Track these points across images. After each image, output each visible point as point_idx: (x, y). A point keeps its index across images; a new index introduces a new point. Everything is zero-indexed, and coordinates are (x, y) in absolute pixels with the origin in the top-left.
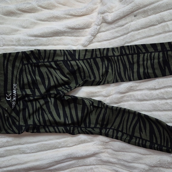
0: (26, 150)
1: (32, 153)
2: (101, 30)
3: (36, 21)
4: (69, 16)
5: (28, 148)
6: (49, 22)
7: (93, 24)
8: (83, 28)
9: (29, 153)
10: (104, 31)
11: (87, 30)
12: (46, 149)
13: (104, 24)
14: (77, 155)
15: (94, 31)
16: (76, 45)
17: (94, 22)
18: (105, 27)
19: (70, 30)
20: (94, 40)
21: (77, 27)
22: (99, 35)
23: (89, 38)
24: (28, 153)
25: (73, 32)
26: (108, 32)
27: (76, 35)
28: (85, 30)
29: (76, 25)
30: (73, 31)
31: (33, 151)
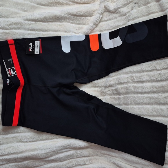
0: (23, 138)
1: (29, 142)
2: (103, 19)
4: (70, 2)
5: (25, 137)
6: (50, 7)
8: (85, 16)
9: (27, 142)
10: (106, 21)
11: (89, 18)
12: (44, 139)
14: (75, 146)
15: (96, 19)
16: (77, 33)
17: (96, 10)
18: (107, 16)
19: (72, 16)
20: (95, 29)
21: (79, 14)
22: (101, 24)
23: (91, 27)
24: (25, 142)
25: (75, 19)
26: (109, 21)
28: (87, 18)
29: (77, 12)
30: (75, 17)
31: (30, 140)
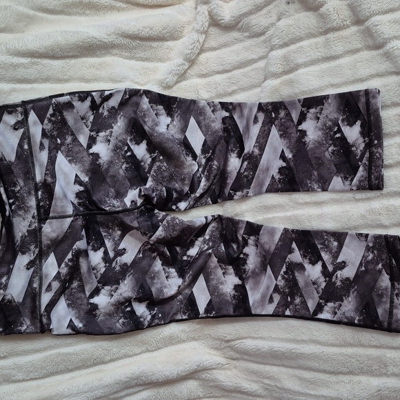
3: (32, 12)
7: (188, 29)
13: (213, 30)
27: (142, 55)
